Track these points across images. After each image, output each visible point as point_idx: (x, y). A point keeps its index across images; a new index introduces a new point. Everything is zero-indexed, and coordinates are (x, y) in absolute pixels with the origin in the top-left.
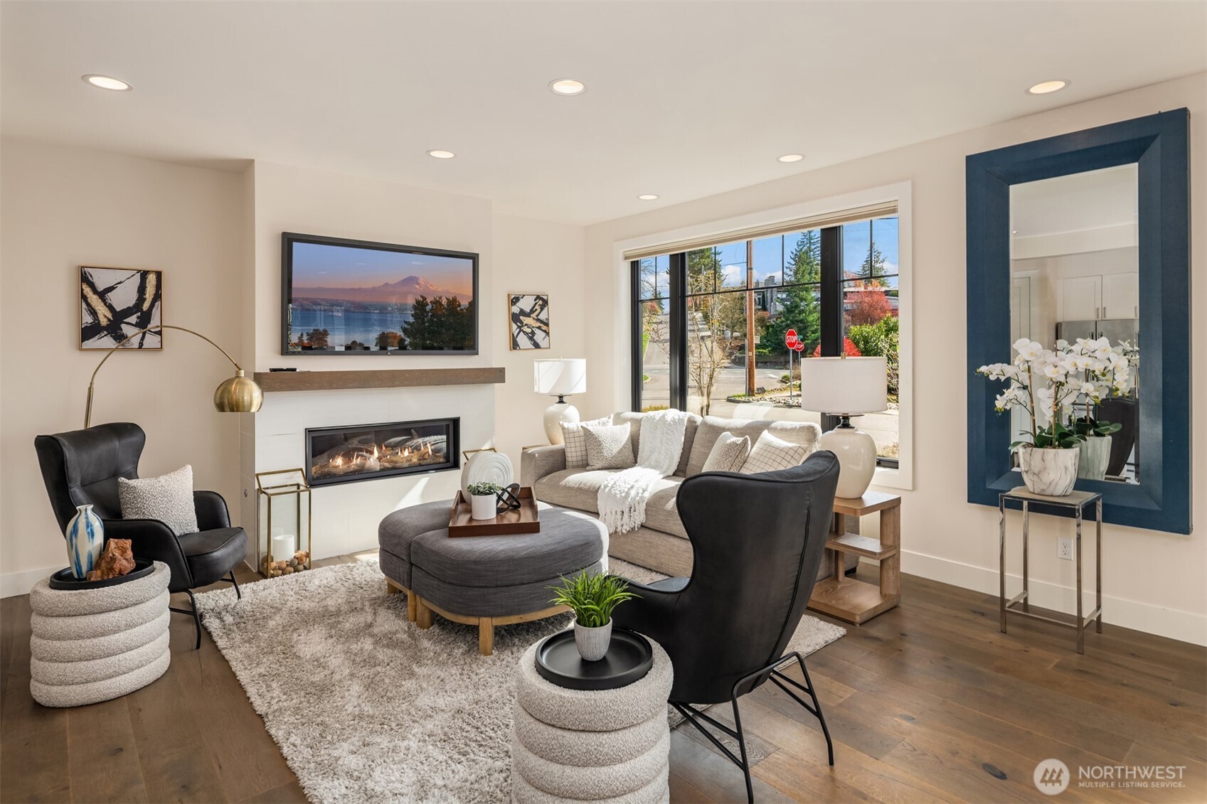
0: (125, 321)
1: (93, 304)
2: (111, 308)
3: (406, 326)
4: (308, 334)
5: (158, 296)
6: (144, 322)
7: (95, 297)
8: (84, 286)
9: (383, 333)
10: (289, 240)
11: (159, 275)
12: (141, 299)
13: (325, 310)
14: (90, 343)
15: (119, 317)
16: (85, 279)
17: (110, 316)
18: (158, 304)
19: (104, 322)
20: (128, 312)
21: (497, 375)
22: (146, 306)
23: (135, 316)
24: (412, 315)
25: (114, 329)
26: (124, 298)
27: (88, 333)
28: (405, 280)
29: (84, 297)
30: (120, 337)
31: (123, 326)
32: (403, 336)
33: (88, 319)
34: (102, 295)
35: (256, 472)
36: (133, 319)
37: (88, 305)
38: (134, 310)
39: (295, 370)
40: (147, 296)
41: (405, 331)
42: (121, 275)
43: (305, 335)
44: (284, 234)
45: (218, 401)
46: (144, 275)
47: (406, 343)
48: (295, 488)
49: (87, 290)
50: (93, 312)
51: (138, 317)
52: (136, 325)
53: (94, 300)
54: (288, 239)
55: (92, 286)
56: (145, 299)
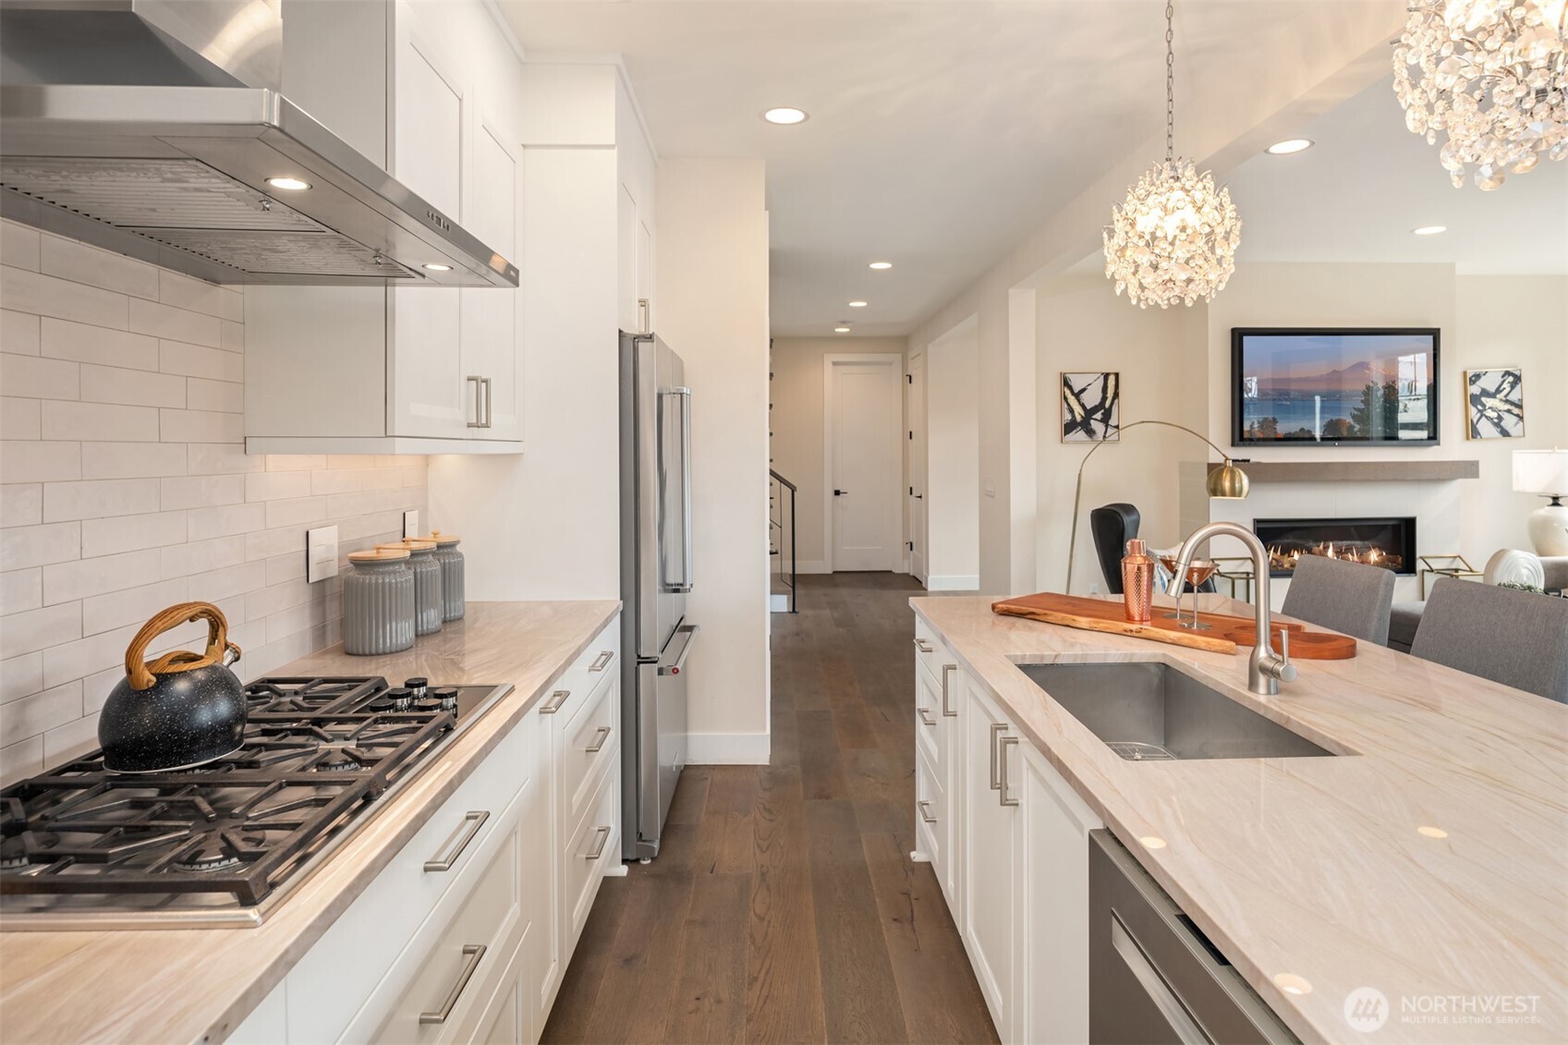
0: (1094, 417)
1: (1071, 404)
2: (1083, 406)
3: (1356, 413)
4: (1259, 423)
5: (1116, 395)
6: (1105, 420)
7: (1073, 398)
8: (1066, 389)
9: (1332, 420)
10: (1238, 335)
11: (1117, 375)
12: (1104, 398)
13: (1274, 400)
14: (1071, 436)
15: (1089, 413)
16: (1066, 383)
17: (1083, 413)
18: (1116, 401)
19: (1079, 419)
20: (1095, 410)
21: (1469, 469)
22: (1107, 404)
23: (1100, 413)
24: (1362, 401)
25: (1085, 426)
26: (1092, 399)
27: (1069, 428)
28: (1354, 366)
29: (1066, 399)
30: (1090, 432)
31: (1092, 422)
32: (1352, 423)
33: (1068, 417)
34: (1077, 396)
35: (1211, 557)
36: (1099, 415)
37: (1068, 405)
38: (1100, 407)
39: (1248, 461)
40: (1108, 395)
41: (1354, 417)
42: (1090, 378)
43: (1256, 422)
44: (1233, 330)
45: (1212, 487)
46: (1106, 376)
47: (1356, 429)
48: (1245, 576)
49: (1068, 392)
50: (1071, 411)
51: (1102, 414)
52: (1101, 421)
53: (1072, 400)
54: (1240, 334)
55: (1070, 388)
56: (1107, 398)
